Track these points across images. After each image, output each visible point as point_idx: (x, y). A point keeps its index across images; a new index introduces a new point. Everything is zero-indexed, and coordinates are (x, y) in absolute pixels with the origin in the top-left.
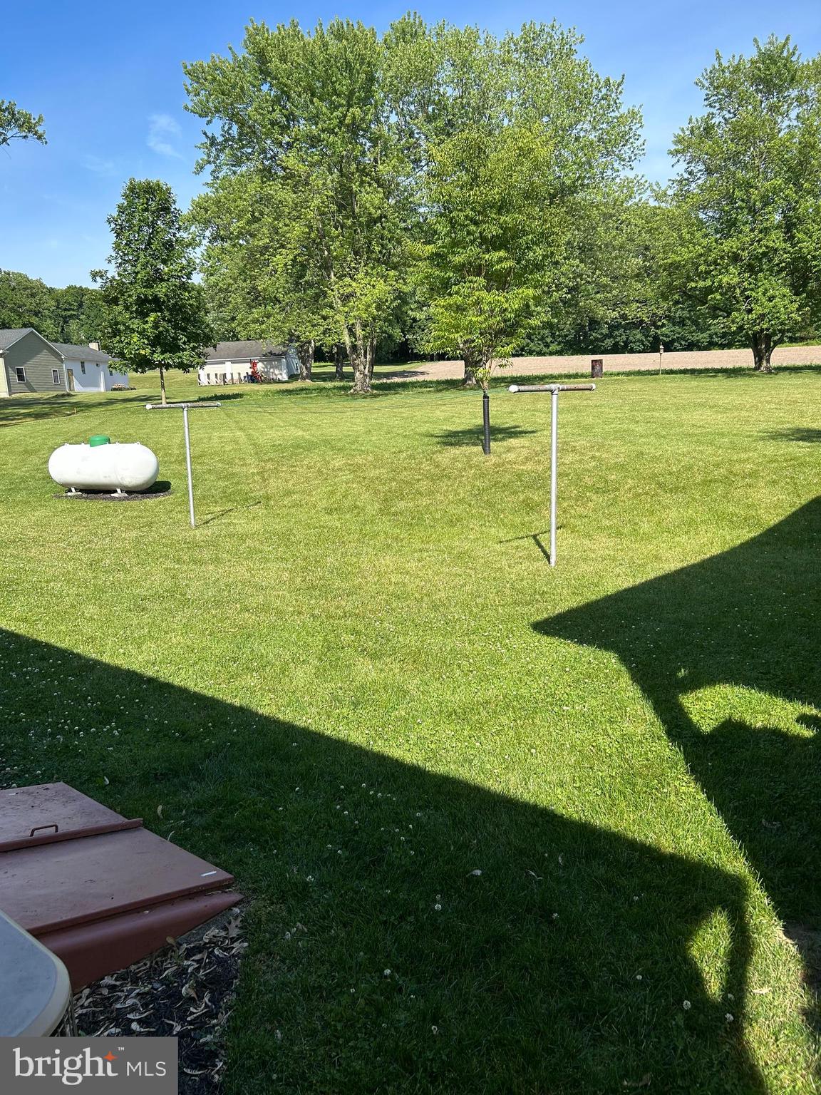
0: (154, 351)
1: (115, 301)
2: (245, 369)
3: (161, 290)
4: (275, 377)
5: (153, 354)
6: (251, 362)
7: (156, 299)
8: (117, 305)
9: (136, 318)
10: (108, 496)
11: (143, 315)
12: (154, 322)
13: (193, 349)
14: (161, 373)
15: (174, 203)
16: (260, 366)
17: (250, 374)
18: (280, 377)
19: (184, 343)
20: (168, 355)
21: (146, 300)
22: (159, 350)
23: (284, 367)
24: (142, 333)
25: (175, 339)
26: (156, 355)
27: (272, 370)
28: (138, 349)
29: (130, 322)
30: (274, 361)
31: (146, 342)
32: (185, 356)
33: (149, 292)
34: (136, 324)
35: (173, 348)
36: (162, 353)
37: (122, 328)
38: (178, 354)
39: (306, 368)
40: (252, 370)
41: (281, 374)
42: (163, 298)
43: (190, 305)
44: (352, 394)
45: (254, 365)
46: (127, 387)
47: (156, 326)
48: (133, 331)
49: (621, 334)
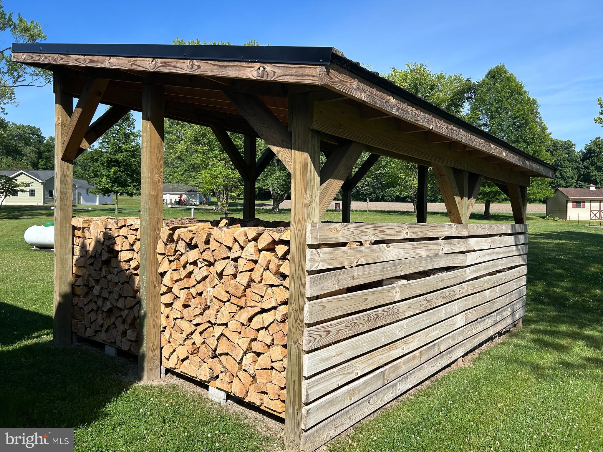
0: (113, 186)
1: (96, 160)
2: (176, 198)
3: (120, 157)
4: (192, 203)
5: (112, 187)
6: (179, 194)
7: (117, 161)
8: (97, 162)
9: (106, 169)
10: (49, 250)
11: (109, 167)
12: (114, 172)
13: (134, 186)
14: (117, 197)
15: (132, 116)
16: (184, 197)
17: (178, 200)
18: (195, 203)
19: (130, 183)
20: (120, 188)
21: (111, 161)
22: (116, 185)
23: (198, 198)
24: (108, 176)
25: (126, 180)
26: (114, 188)
27: (191, 199)
28: (105, 184)
29: (102, 171)
30: (193, 194)
31: (109, 181)
32: (130, 189)
33: (114, 157)
34: (105, 172)
35: (124, 184)
36: (117, 187)
37: (99, 173)
38: (126, 188)
39: (206, 199)
40: (179, 198)
41: (196, 202)
42: (120, 160)
43: (134, 164)
44: (215, 212)
45: (181, 196)
46: (111, 203)
47: (115, 173)
48: (103, 175)
49: (380, 193)
